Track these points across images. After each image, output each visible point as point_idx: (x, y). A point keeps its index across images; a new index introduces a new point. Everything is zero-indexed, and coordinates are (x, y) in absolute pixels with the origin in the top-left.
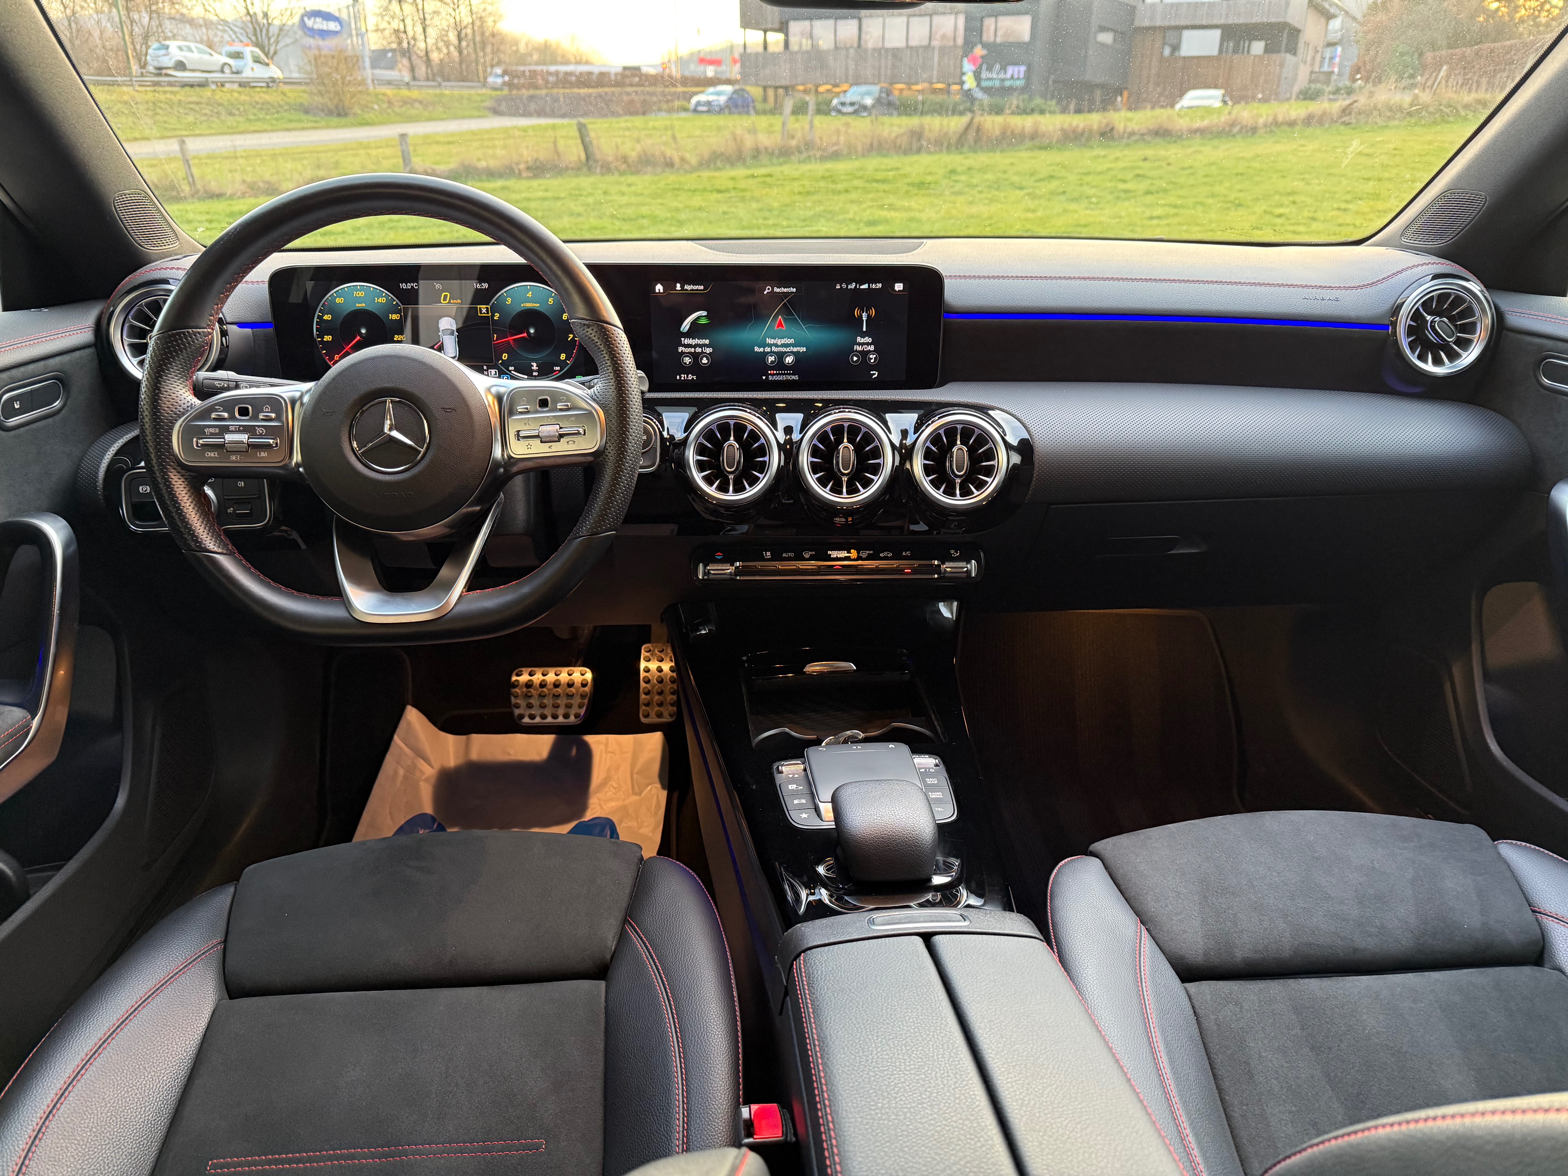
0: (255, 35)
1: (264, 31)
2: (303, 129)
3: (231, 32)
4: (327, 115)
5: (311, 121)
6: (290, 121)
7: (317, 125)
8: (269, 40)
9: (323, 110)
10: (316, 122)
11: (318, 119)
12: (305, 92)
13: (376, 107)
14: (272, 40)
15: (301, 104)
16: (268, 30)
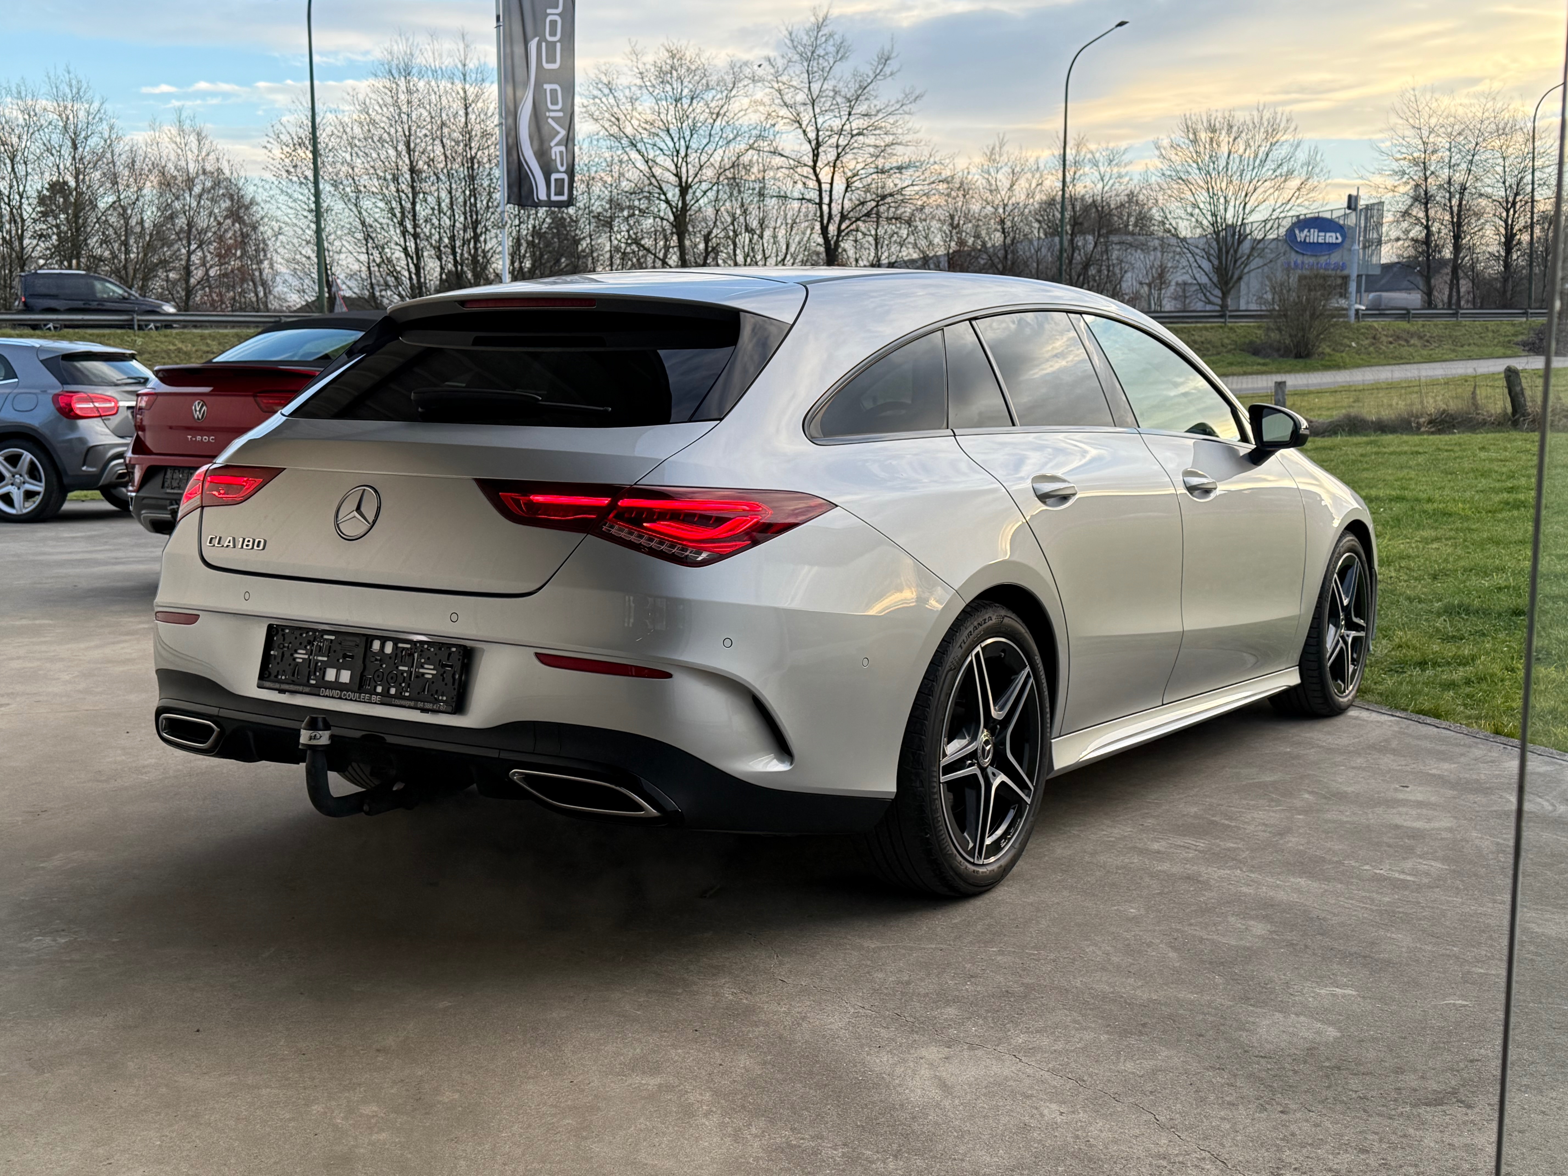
0: (1219, 258)
1: (1232, 251)
2: (1245, 374)
3: (1189, 255)
4: (1282, 356)
5: (1259, 364)
6: (1231, 364)
7: (1264, 368)
8: (1236, 261)
9: (1278, 350)
10: (1264, 364)
11: (1268, 360)
12: (1259, 327)
13: (1354, 344)
14: (1239, 263)
15: (1251, 343)
16: (1236, 251)
